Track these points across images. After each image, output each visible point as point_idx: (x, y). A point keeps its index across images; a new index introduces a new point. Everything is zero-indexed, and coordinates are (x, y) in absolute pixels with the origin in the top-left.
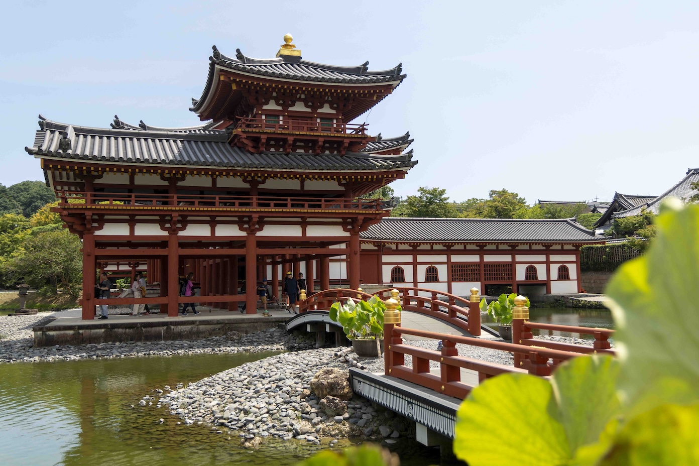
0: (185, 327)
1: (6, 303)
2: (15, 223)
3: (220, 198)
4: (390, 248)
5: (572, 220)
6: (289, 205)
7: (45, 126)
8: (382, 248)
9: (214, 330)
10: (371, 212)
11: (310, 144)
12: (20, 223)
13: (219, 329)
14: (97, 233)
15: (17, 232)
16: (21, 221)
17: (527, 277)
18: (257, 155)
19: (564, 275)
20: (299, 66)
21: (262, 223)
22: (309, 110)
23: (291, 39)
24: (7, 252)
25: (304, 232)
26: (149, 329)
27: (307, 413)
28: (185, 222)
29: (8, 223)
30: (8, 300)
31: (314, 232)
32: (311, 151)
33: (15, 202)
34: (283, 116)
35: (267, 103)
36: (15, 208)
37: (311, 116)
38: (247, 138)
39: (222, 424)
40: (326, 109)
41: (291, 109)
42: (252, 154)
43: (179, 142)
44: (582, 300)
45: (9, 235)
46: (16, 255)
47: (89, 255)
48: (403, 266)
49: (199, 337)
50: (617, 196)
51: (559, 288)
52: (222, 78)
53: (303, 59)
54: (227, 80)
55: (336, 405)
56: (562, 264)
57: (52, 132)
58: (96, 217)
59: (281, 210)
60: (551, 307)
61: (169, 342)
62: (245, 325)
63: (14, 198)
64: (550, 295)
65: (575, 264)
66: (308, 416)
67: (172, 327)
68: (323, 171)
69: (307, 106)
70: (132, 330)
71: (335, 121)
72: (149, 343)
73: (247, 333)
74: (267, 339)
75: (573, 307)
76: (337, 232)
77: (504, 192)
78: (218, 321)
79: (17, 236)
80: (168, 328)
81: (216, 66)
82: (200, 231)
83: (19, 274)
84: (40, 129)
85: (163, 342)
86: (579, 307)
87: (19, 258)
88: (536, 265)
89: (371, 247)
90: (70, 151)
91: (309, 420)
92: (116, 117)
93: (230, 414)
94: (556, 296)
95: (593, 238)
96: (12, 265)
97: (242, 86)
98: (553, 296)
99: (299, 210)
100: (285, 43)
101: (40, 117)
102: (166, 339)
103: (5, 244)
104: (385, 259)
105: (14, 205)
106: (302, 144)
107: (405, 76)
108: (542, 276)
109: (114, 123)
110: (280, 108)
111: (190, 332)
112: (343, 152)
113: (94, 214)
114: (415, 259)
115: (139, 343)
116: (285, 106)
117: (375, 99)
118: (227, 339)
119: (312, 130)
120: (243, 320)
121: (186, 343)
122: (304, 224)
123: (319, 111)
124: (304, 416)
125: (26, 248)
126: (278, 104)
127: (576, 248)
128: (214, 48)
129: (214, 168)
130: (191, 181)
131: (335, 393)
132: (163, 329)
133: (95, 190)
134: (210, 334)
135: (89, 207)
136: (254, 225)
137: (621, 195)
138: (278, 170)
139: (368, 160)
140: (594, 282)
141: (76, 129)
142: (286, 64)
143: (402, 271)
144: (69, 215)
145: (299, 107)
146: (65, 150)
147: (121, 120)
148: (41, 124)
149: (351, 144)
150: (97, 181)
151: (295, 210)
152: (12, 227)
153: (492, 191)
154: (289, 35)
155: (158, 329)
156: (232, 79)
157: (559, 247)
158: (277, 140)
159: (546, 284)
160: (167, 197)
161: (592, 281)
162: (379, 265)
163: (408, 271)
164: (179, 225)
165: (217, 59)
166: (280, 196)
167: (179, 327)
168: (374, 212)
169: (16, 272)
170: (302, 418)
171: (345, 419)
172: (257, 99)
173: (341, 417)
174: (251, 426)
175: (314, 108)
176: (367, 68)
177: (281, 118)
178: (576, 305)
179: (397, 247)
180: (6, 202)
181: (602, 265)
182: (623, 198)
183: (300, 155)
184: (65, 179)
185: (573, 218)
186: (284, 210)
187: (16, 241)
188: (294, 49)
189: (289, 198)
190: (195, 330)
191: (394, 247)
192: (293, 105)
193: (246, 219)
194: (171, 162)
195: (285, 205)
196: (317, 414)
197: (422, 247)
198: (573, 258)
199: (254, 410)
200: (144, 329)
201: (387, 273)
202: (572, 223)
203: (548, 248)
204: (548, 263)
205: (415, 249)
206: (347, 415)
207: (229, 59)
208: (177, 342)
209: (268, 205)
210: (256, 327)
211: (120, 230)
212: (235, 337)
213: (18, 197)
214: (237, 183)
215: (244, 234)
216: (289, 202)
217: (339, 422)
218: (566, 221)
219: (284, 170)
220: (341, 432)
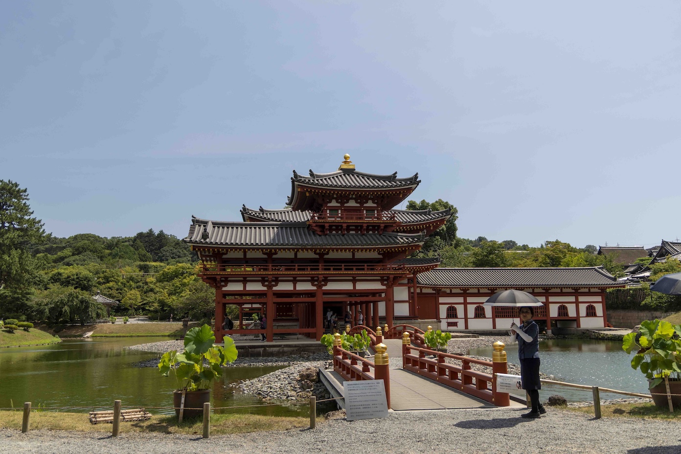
0: (275, 348)
1: (176, 331)
2: (184, 270)
3: (298, 266)
4: (445, 292)
5: (600, 268)
6: (343, 269)
7: (196, 222)
8: (439, 292)
9: (293, 351)
10: (398, 273)
11: (358, 228)
12: (187, 270)
13: (296, 350)
14: (224, 289)
15: (185, 278)
16: (189, 269)
17: (559, 314)
18: (323, 236)
19: (591, 312)
20: (353, 175)
21: (326, 280)
22: (358, 205)
23: (349, 158)
24: (178, 293)
25: (354, 286)
26: (253, 350)
27: (296, 388)
28: (277, 281)
29: (180, 270)
30: (178, 329)
31: (361, 286)
32: (359, 232)
33: (186, 252)
34: (341, 210)
35: (330, 202)
36: (186, 256)
37: (359, 209)
38: (316, 226)
39: (260, 394)
40: (370, 204)
41: (346, 205)
42: (320, 236)
43: (275, 229)
44: (601, 333)
45: (180, 280)
46: (184, 295)
47: (219, 303)
48: (455, 306)
49: (283, 355)
50: (664, 243)
51: (587, 323)
52: (299, 190)
53: (357, 170)
54: (302, 191)
55: (308, 384)
56: (589, 304)
57: (200, 226)
58: (223, 279)
59: (337, 273)
60: (579, 338)
61: (265, 358)
62: (313, 348)
63: (185, 249)
64: (580, 329)
65: (601, 304)
66: (295, 389)
67: (267, 349)
68: (364, 247)
69: (357, 202)
70: (242, 350)
71: (376, 212)
72: (253, 358)
73: (314, 353)
74: (325, 357)
75: (595, 339)
76: (377, 286)
77: (557, 242)
78: (295, 345)
79: (185, 281)
80: (265, 350)
81: (296, 183)
82: (285, 287)
83: (185, 310)
84: (192, 224)
85: (261, 358)
86: (600, 339)
87: (186, 298)
88: (566, 305)
89: (430, 291)
90: (208, 240)
91: (296, 391)
92: (244, 205)
93: (265, 389)
94: (583, 330)
95: (614, 282)
96: (181, 303)
97: (312, 193)
98: (581, 330)
99: (349, 273)
100: (345, 160)
101: (193, 217)
102: (263, 356)
103: (177, 286)
104: (442, 300)
105: (185, 254)
106: (354, 228)
107: (420, 181)
108: (572, 313)
109: (242, 210)
110: (339, 205)
111: (278, 352)
112: (381, 233)
113: (221, 277)
114: (465, 300)
115: (247, 358)
116: (342, 203)
117: (401, 196)
118: (300, 357)
119: (360, 218)
120: (312, 344)
121: (275, 359)
122: (354, 281)
123: (365, 205)
124: (294, 389)
125: (190, 291)
126: (337, 202)
127: (602, 291)
128: (294, 171)
129: (293, 247)
130: (281, 255)
131: (309, 379)
132: (261, 350)
133: (223, 263)
134: (291, 354)
135: (218, 273)
136: (320, 282)
137: (667, 243)
138: (334, 247)
139: (396, 238)
140: (622, 318)
141: (213, 223)
142: (344, 175)
143: (455, 309)
144: (207, 278)
145: (352, 204)
146: (205, 239)
147: (247, 207)
148: (193, 221)
149: (386, 227)
150: (224, 256)
151: (347, 273)
152: (182, 274)
153: (547, 242)
154: (348, 155)
155: (258, 350)
156: (305, 190)
157: (587, 290)
158: (337, 226)
159: (576, 320)
160: (266, 266)
161: (621, 318)
162: (437, 305)
163: (460, 310)
164: (274, 283)
165: (296, 178)
166: (337, 263)
167: (271, 348)
168: (400, 273)
169: (183, 308)
170: (293, 390)
171: (311, 391)
172: (323, 200)
173: (309, 390)
174: (271, 393)
175: (362, 204)
176: (396, 176)
177: (340, 212)
178: (597, 337)
179: (451, 291)
180: (180, 252)
181: (628, 305)
182: (669, 245)
183: (352, 235)
184: (207, 254)
185: (601, 266)
186: (339, 273)
187: (184, 285)
188: (350, 164)
189: (343, 265)
190: (281, 350)
191: (448, 291)
192: (347, 202)
193: (316, 278)
194: (267, 244)
195: (341, 269)
196: (300, 388)
197: (471, 291)
198: (599, 299)
199: (274, 387)
200: (250, 350)
201: (443, 311)
202: (600, 270)
203: (577, 291)
204: (577, 303)
205: (465, 292)
206: (312, 389)
207: (304, 177)
208: (270, 358)
209: (329, 269)
210: (320, 350)
211: (237, 287)
212: (305, 355)
213: (188, 247)
214: (311, 255)
215: (315, 288)
216: (343, 267)
217: (308, 392)
218: (594, 268)
219: (338, 247)
220: (307, 396)
